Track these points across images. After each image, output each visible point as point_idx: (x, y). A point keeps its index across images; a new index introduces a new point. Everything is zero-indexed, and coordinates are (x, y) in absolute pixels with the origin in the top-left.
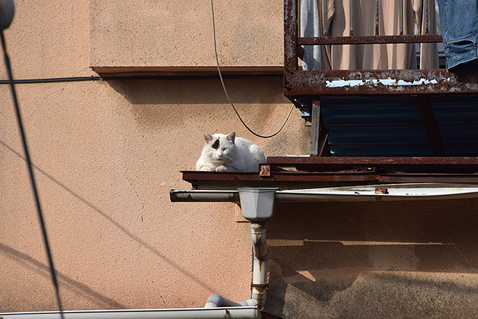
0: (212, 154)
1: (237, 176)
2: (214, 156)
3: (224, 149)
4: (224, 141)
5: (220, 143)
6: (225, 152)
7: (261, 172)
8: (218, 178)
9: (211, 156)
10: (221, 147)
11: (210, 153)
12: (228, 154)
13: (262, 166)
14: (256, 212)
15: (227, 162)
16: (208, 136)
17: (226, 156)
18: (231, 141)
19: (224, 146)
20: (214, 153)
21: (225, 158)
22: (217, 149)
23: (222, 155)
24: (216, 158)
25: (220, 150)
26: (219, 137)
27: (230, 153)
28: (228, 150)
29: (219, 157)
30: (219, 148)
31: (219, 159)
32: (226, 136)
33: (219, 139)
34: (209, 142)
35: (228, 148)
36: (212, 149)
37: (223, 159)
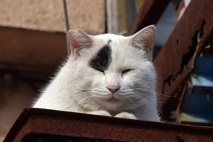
15: (133, 108)
16: (81, 37)
17: (130, 90)
18: (141, 51)
19: (123, 62)
20: (95, 82)
21: (127, 95)
22: (103, 72)
23: (118, 85)
24: (100, 95)
25: (113, 74)
26: (110, 41)
27: (140, 83)
28: (134, 74)
29: (110, 92)
30: (110, 67)
31: (109, 97)
32: (128, 37)
33: (110, 44)
34: (81, 54)
35: (133, 69)
36: (91, 70)
37: (119, 99)
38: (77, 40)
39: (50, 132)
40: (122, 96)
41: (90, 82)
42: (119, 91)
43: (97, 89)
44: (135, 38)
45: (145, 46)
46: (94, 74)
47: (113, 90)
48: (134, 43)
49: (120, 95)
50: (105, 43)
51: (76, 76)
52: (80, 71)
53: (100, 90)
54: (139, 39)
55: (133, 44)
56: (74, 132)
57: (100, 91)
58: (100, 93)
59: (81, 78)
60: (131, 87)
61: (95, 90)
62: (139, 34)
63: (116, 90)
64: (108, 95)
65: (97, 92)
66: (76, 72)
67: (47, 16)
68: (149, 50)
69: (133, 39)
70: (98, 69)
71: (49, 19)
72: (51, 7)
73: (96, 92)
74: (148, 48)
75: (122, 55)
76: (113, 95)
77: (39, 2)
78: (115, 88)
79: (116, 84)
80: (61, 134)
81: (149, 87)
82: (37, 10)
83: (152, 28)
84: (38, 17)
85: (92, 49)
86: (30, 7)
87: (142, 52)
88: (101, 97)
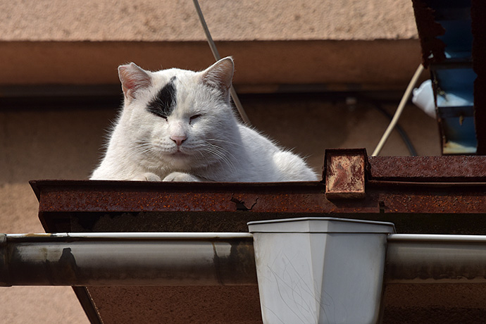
0: (147, 135)
1: (240, 197)
2: (153, 142)
3: (192, 117)
4: (190, 89)
5: (178, 96)
6: (196, 128)
7: (331, 181)
8: (170, 204)
9: (143, 142)
10: (180, 108)
11: (139, 132)
12: (208, 137)
13: (336, 161)
14: (314, 307)
15: (204, 166)
16: (136, 73)
17: (201, 141)
18: (215, 90)
19: (192, 106)
20: (155, 132)
21: (196, 148)
22: (166, 118)
23: (184, 135)
24: (162, 148)
25: (178, 121)
26: (175, 78)
27: (213, 132)
28: (205, 121)
29: (174, 145)
30: (174, 112)
31: (173, 151)
32: (198, 73)
33: (174, 82)
34: (136, 96)
35: (205, 114)
36: (150, 116)
37: (186, 153)
38: (131, 78)
39: (66, 209)
40: (190, 149)
41: (149, 132)
42: (186, 142)
43: (157, 140)
44: (207, 73)
45: (221, 84)
46: (154, 122)
47: (179, 141)
48: (206, 81)
49: (187, 148)
50: (168, 81)
51: (130, 125)
52: (136, 118)
53: (161, 141)
54: (212, 75)
55: (204, 81)
56: (97, 206)
57: (161, 143)
58: (162, 146)
59: (137, 126)
60: (201, 137)
61: (155, 142)
62: (212, 69)
63: (183, 141)
64: (172, 148)
65: (158, 145)
66: (131, 120)
67: (365, 19)
68: (225, 90)
69: (205, 76)
70: (159, 115)
71: (368, 23)
72: (371, 7)
73: (156, 144)
74: (225, 87)
75: (190, 96)
76: (178, 148)
77: (354, 2)
78: (182, 139)
79: (182, 135)
80: (81, 209)
81: (225, 137)
82: (352, 13)
83: (229, 60)
84: (353, 22)
85: (150, 88)
86: (342, 11)
87: (216, 92)
88: (163, 150)
